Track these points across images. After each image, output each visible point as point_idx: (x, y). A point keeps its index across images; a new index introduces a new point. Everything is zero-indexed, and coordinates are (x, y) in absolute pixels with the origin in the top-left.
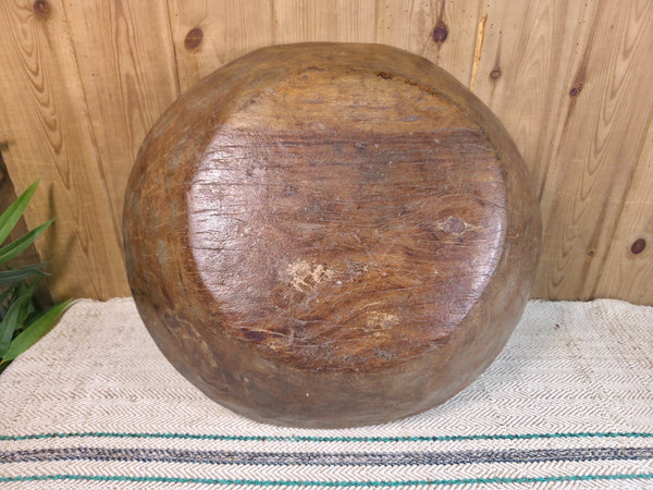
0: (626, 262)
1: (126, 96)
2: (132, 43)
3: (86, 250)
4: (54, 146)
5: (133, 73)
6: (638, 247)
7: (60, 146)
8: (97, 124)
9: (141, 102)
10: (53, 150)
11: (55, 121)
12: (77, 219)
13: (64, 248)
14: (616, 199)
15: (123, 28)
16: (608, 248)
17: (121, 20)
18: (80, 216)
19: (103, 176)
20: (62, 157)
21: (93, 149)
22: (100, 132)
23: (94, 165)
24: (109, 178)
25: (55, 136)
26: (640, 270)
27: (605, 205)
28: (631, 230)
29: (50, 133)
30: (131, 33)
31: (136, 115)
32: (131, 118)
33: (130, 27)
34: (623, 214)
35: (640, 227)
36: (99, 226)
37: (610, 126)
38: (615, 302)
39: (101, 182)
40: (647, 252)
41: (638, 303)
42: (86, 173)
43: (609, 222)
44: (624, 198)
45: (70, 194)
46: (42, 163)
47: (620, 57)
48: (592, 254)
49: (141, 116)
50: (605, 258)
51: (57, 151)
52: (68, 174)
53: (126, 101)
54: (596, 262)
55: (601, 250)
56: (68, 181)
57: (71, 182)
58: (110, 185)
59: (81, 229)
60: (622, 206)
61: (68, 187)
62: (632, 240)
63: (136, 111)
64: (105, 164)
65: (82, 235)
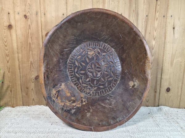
0: (166, 95)
1: (29, 48)
2: (32, 35)
3: (11, 91)
4: (7, 61)
5: (31, 42)
6: (168, 90)
7: (9, 61)
8: (20, 55)
9: (32, 49)
10: (7, 62)
11: (9, 54)
12: (10, 82)
13: (5, 90)
14: (159, 76)
15: (30, 32)
16: (160, 90)
17: (30, 30)
18: (11, 80)
19: (19, 69)
20: (9, 64)
21: (18, 61)
22: (20, 57)
23: (17, 66)
24: (21, 70)
25: (8, 58)
26: (170, 97)
27: (157, 78)
28: (165, 85)
29: (7, 57)
30: (32, 33)
31: (31, 53)
32: (29, 53)
33: (32, 32)
34: (162, 80)
35: (167, 84)
36: (16, 84)
37: (154, 56)
38: (165, 107)
39: (18, 71)
40: (171, 91)
41: (172, 107)
42: (15, 68)
43: (158, 83)
44: (161, 76)
45: (9, 74)
46: (3, 66)
47: (153, 40)
48: (156, 92)
49: (32, 53)
50: (160, 93)
51: (8, 62)
52: (10, 69)
53: (29, 49)
54: (157, 94)
55: (158, 91)
56: (9, 70)
57: (10, 71)
58: (21, 72)
59: (11, 84)
60: (161, 78)
61: (9, 72)
62: (166, 88)
63: (31, 52)
64: (21, 66)
65: (11, 86)
